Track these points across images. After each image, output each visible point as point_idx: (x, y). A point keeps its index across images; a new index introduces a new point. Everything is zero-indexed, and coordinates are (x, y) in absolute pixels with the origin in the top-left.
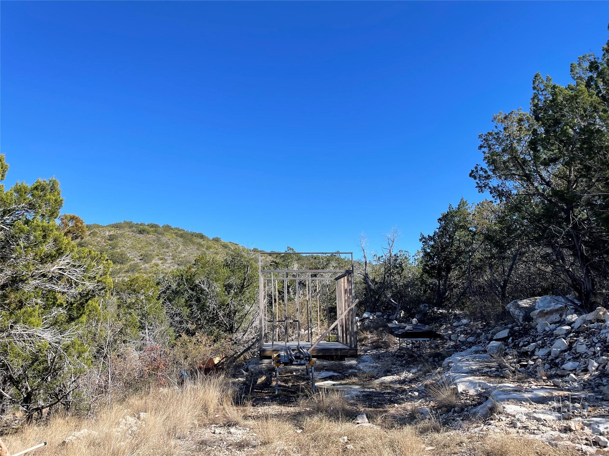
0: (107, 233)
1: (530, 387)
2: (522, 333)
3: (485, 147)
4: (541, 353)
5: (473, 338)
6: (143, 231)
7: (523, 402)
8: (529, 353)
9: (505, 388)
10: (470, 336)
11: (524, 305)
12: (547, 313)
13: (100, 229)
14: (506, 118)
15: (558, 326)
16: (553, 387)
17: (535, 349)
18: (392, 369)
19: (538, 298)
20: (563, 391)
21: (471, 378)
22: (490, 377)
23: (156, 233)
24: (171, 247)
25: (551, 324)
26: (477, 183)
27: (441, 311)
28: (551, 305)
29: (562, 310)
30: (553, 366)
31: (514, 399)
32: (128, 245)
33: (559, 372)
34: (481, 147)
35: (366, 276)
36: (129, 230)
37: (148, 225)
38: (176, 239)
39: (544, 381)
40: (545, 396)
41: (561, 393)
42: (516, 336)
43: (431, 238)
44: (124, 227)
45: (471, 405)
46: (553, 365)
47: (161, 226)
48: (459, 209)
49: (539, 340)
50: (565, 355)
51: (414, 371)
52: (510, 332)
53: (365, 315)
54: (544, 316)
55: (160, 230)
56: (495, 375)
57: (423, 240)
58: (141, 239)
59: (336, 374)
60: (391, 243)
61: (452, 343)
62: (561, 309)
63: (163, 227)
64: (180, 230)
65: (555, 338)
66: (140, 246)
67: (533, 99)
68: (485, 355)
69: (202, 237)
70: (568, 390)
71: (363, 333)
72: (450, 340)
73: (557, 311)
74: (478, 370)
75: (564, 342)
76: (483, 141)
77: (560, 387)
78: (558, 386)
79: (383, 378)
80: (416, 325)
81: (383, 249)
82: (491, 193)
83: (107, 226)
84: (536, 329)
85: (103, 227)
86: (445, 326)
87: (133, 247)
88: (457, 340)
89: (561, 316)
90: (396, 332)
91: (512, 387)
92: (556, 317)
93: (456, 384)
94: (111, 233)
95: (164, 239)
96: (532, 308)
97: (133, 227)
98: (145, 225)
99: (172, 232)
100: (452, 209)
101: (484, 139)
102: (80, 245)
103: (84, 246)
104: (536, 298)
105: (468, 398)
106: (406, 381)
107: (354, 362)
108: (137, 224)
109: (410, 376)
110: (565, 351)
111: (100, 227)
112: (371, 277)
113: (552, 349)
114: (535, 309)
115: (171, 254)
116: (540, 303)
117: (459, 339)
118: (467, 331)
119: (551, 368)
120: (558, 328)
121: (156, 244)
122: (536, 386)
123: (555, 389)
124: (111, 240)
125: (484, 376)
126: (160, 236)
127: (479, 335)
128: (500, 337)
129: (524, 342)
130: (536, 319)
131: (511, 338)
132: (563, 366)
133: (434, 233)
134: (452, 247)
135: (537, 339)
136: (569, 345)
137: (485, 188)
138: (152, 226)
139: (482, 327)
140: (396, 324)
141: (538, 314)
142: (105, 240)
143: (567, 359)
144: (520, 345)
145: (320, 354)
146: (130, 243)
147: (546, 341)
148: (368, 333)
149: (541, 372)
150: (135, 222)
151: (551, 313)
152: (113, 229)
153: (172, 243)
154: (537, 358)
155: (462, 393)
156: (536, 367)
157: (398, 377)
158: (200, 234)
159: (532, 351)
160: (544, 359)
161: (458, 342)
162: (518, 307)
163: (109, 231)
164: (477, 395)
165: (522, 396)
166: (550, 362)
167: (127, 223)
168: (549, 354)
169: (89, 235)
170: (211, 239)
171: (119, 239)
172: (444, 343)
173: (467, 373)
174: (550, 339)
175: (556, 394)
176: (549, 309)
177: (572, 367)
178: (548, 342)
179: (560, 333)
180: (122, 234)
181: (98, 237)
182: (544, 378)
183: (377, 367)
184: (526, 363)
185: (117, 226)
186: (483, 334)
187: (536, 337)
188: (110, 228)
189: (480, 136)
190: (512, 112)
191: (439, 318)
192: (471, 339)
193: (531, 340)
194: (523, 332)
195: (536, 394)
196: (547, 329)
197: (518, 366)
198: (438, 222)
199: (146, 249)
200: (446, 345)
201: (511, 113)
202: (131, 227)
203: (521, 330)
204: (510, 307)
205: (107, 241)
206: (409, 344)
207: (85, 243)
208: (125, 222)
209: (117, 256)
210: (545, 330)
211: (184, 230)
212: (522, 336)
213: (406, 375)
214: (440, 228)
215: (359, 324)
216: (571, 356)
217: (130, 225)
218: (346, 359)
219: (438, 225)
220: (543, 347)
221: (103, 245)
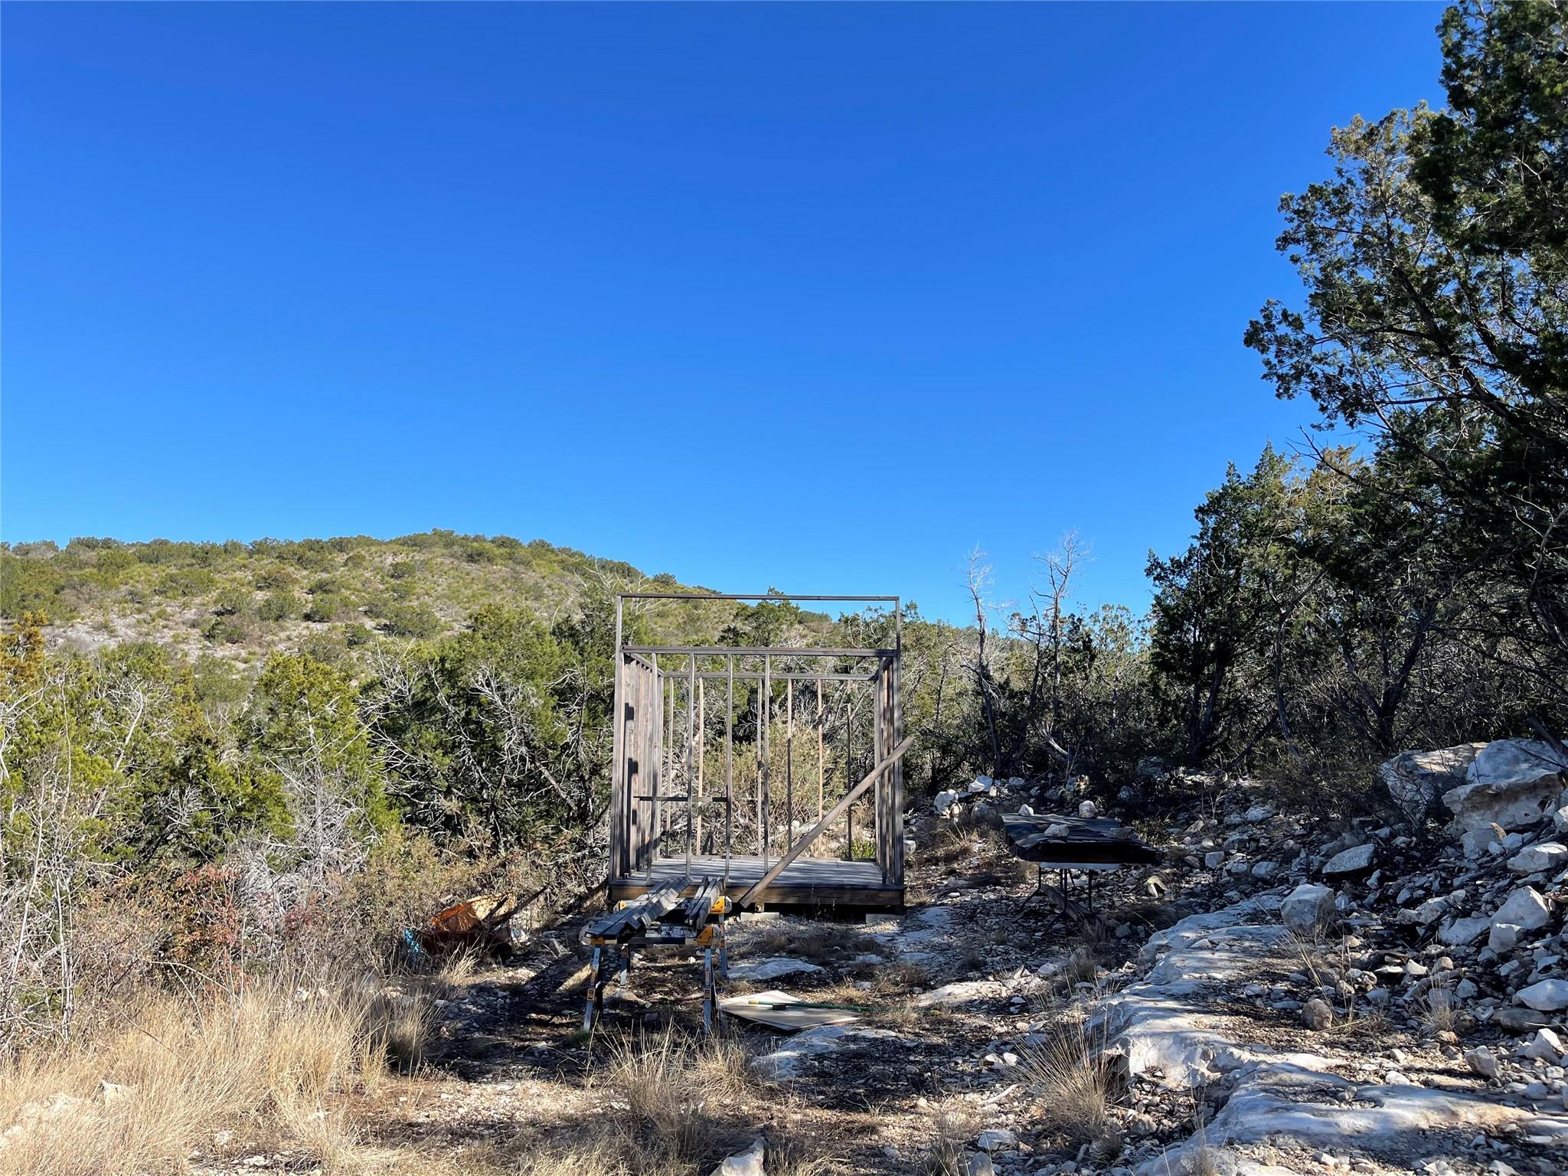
0: (390, 560)
1: (1383, 1077)
2: (1415, 857)
3: (1298, 241)
4: (1458, 932)
5: (1271, 865)
6: (479, 555)
7: (1326, 1158)
8: (1421, 931)
9: (1285, 1076)
10: (1262, 859)
11: (1437, 768)
12: (1498, 796)
13: (373, 549)
14: (1371, 135)
15: (1530, 842)
16: (1467, 1083)
17: (1440, 917)
18: (989, 959)
19: (1483, 745)
20: (1498, 1102)
21: (1184, 1022)
22: (1257, 1017)
23: (510, 562)
24: (547, 597)
25: (1508, 832)
26: (1267, 363)
27: (1197, 778)
28: (1518, 768)
29: (1548, 787)
30: (1489, 990)
31: (1296, 1133)
32: (439, 589)
33: (1502, 1016)
34: (1286, 240)
35: (983, 673)
36: (445, 551)
37: (493, 542)
38: (562, 577)
39: (1444, 1046)
40: (1424, 1125)
41: (1492, 1114)
42: (1396, 866)
43: (1179, 566)
44: (431, 545)
45: (1154, 1135)
46: (1488, 984)
47: (525, 544)
48: (1258, 477)
49: (1461, 887)
50: (1533, 949)
51: (1049, 967)
52: (1376, 853)
53: (977, 785)
54: (1489, 806)
55: (521, 553)
56: (1280, 1010)
57: (1156, 570)
58: (473, 575)
59: (811, 968)
60: (1058, 577)
61: (1206, 879)
62: (1546, 783)
63: (530, 545)
64: (572, 555)
65: (1511, 884)
66: (469, 592)
67: (1444, 27)
68: (1276, 928)
69: (627, 572)
70: (1524, 1101)
71: (958, 836)
72: (1203, 868)
73: (1531, 789)
74: (1230, 986)
75: (1535, 901)
76: (1292, 220)
77: (1495, 1085)
78: (1486, 1078)
79: (949, 988)
80: (1091, 821)
81: (1035, 597)
82: (1315, 394)
83: (391, 542)
84: (1461, 846)
85: (380, 543)
86: (1201, 824)
87: (452, 596)
88: (1221, 869)
89: (1543, 805)
90: (1018, 842)
91: (1316, 1073)
92: (1525, 810)
93: (1125, 1044)
94: (398, 560)
95: (530, 577)
96: (1455, 779)
97: (453, 544)
98: (485, 540)
99: (553, 558)
100: (1235, 479)
101: (1297, 212)
102: (321, 588)
103: (330, 591)
104: (1475, 745)
105: (1157, 1099)
106: (1013, 1004)
107: (890, 927)
108: (466, 538)
109: (1033, 985)
110: (1537, 934)
111: (372, 544)
112: (998, 677)
113: (1492, 922)
114: (1463, 782)
115: (545, 614)
116: (1482, 761)
117: (1228, 867)
118: (1258, 841)
119: (1481, 995)
120: (1525, 850)
121: (510, 588)
122: (1408, 1070)
123: (1472, 1091)
124: (399, 577)
125: (1237, 1013)
126: (520, 568)
127: (1288, 857)
128: (1342, 869)
129: (1412, 890)
130: (1461, 813)
131: (1376, 874)
132: (1523, 994)
133: (1190, 551)
134: (1236, 590)
135: (1457, 882)
136: (1552, 913)
137: (1299, 381)
138: (503, 543)
139: (1302, 832)
140: (1028, 816)
141: (1467, 799)
142: (383, 577)
143: (1541, 966)
144: (1400, 899)
145: (791, 901)
146: (445, 585)
147: (1481, 890)
148: (975, 836)
149: (1441, 1012)
150: (460, 533)
151: (1512, 794)
152: (406, 548)
153: (549, 586)
154: (1440, 955)
155: (1140, 1080)
156: (1429, 987)
157: (996, 986)
158: (622, 564)
159: (1430, 924)
160: (1464, 959)
161: (1225, 874)
162: (1414, 773)
163: (395, 554)
164: (1187, 1092)
165: (1328, 1124)
166: (1479, 970)
167: (442, 535)
168: (1483, 940)
169: (345, 564)
170: (651, 577)
171: (418, 574)
172: (1183, 877)
173: (1183, 997)
174: (1496, 886)
175: (1472, 1118)
176: (1504, 783)
177: (1550, 999)
178: (1486, 897)
179: (1531, 866)
180: (424, 563)
181: (366, 569)
182: (1448, 1036)
183: (949, 945)
184: (1398, 970)
185: (415, 543)
186: (1303, 855)
187: (1453, 873)
188: (396, 548)
189: (1285, 203)
190: (1393, 114)
191: (1189, 798)
192: (1263, 869)
193: (1436, 885)
194: (1417, 854)
195: (1387, 1119)
196: (1494, 848)
197: (1370, 978)
198: (1197, 517)
199: (484, 600)
200: (1188, 882)
201: (1389, 119)
202: (449, 544)
203: (1412, 849)
204: (1389, 773)
205: (388, 579)
206: (1077, 877)
207: (333, 582)
208: (436, 532)
209: (409, 617)
210: (1486, 852)
211: (582, 555)
212: (1415, 868)
213: (1023, 981)
214: (1202, 538)
215: (956, 810)
216: (1554, 953)
217: (448, 541)
218: (868, 917)
219: (1197, 528)
220: (1465, 914)
221: (376, 590)
